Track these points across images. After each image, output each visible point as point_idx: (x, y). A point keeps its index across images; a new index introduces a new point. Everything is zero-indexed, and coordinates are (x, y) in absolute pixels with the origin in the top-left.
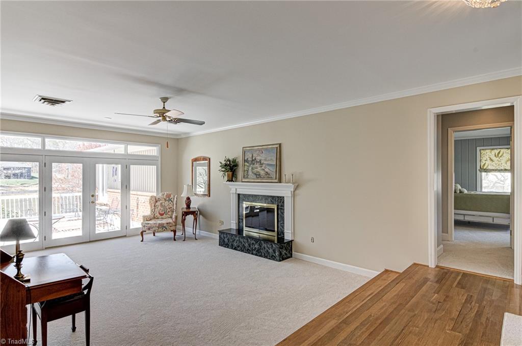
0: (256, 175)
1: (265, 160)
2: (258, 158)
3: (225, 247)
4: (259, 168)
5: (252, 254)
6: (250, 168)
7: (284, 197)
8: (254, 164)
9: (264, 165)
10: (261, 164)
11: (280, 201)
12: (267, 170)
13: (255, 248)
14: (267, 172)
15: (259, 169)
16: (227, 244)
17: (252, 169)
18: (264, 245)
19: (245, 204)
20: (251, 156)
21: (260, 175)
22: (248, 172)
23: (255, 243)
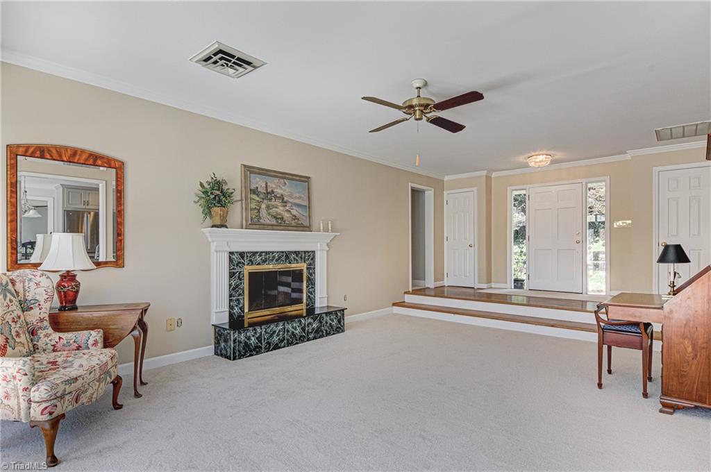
0: (275, 217)
1: (291, 196)
2: (279, 191)
3: (251, 355)
4: (282, 208)
5: (308, 340)
6: (263, 206)
7: (314, 252)
8: (270, 199)
9: (289, 205)
10: (285, 203)
11: (309, 256)
12: (294, 212)
13: (313, 329)
14: (295, 216)
15: (280, 210)
16: (256, 347)
17: (268, 207)
18: (327, 318)
19: (247, 269)
20: (264, 185)
21: (282, 218)
22: (259, 212)
23: (312, 321)
